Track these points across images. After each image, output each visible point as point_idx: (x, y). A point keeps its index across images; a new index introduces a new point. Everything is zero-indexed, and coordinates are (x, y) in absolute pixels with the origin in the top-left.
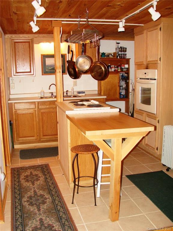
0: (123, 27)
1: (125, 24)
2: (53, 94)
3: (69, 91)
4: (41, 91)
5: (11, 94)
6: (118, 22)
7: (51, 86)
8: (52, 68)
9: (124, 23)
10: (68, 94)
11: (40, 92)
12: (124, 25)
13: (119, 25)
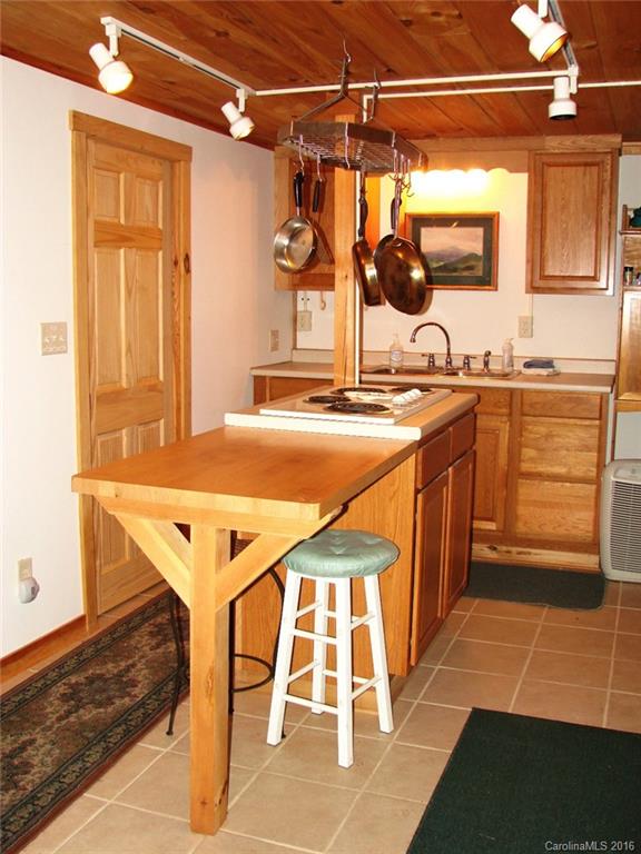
0: (572, 97)
1: (581, 86)
2: (433, 362)
3: (492, 353)
4: (391, 347)
5: (298, 347)
6: (550, 80)
7: (421, 329)
8: (442, 263)
9: (574, 80)
10: (490, 367)
11: (388, 350)
12: (574, 91)
13: (552, 91)
